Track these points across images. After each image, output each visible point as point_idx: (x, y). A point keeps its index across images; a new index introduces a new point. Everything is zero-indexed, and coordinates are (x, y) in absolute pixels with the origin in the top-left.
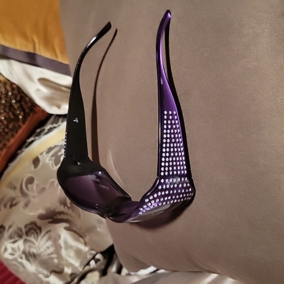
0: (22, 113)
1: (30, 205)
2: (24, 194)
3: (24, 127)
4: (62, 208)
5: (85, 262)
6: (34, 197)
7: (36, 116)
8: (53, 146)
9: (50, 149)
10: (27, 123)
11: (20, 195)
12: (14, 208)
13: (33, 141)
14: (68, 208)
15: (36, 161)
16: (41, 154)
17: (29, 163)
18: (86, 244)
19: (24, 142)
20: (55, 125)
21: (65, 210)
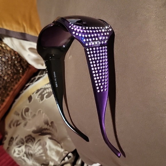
0: (22, 69)
1: (28, 124)
2: (24, 118)
3: (23, 77)
4: (46, 126)
5: (62, 159)
6: (29, 120)
7: (30, 71)
8: (39, 88)
9: (38, 91)
10: (25, 75)
11: (21, 118)
12: (18, 127)
13: (29, 86)
14: (50, 126)
15: (30, 98)
16: (33, 93)
17: (26, 99)
18: (62, 147)
19: (24, 86)
20: (41, 76)
21: (48, 127)
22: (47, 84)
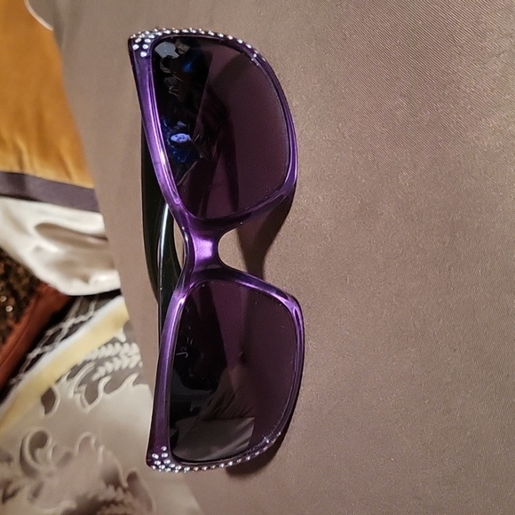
0: (12, 301)
1: (44, 493)
2: (29, 471)
3: (18, 328)
4: (110, 493)
6: (50, 475)
7: (42, 304)
8: (79, 362)
9: (75, 370)
10: (24, 320)
11: (19, 472)
12: (10, 503)
13: (39, 356)
14: (125, 491)
15: (48, 398)
16: (58, 381)
17: (34, 403)
19: (23, 359)
20: (82, 318)
21: (119, 495)
22: (106, 345)
